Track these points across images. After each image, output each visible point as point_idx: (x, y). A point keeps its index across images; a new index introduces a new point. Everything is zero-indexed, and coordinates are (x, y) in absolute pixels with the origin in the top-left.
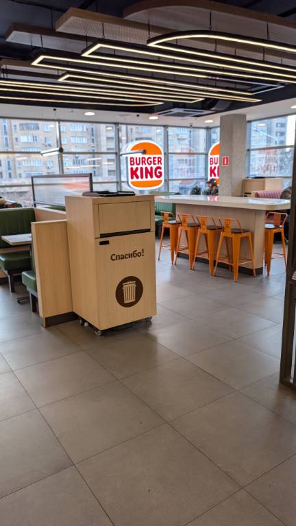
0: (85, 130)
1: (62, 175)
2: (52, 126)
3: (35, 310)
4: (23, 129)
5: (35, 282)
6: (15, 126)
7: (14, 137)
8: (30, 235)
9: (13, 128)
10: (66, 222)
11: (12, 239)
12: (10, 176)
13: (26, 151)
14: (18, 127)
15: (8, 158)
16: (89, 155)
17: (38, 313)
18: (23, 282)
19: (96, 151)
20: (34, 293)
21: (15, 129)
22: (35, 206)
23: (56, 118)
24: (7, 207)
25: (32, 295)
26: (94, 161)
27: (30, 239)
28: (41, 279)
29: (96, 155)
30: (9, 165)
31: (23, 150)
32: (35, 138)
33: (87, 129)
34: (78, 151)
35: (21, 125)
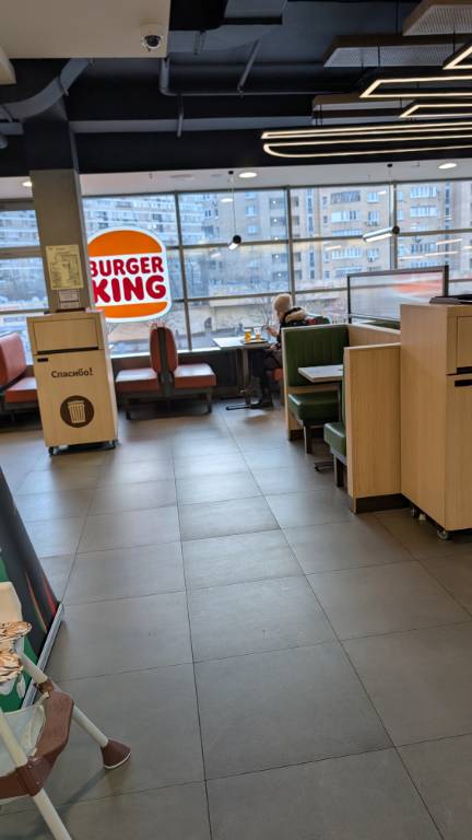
0: (434, 195)
1: (395, 271)
2: (384, 192)
3: (341, 483)
4: (336, 202)
5: (344, 440)
6: (325, 198)
7: (322, 216)
8: (341, 367)
9: (322, 201)
10: (399, 347)
11: (312, 373)
12: (313, 277)
13: (338, 235)
14: (329, 199)
15: (311, 248)
16: (440, 235)
17: (346, 490)
18: (326, 439)
19: (451, 228)
20: (341, 459)
21: (324, 203)
22: (350, 321)
23: (390, 179)
24: (308, 323)
25: (338, 460)
26: (447, 245)
27: (341, 374)
28: (353, 436)
29: (450, 235)
30: (312, 259)
31: (334, 235)
32: (353, 215)
33: (438, 192)
34: (420, 230)
35: (333, 195)
